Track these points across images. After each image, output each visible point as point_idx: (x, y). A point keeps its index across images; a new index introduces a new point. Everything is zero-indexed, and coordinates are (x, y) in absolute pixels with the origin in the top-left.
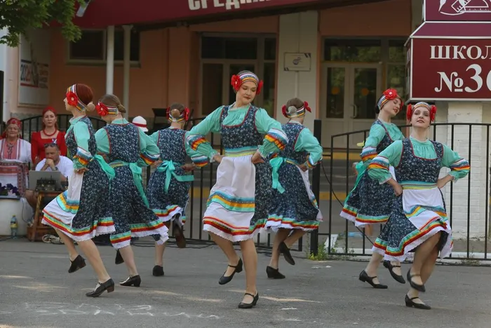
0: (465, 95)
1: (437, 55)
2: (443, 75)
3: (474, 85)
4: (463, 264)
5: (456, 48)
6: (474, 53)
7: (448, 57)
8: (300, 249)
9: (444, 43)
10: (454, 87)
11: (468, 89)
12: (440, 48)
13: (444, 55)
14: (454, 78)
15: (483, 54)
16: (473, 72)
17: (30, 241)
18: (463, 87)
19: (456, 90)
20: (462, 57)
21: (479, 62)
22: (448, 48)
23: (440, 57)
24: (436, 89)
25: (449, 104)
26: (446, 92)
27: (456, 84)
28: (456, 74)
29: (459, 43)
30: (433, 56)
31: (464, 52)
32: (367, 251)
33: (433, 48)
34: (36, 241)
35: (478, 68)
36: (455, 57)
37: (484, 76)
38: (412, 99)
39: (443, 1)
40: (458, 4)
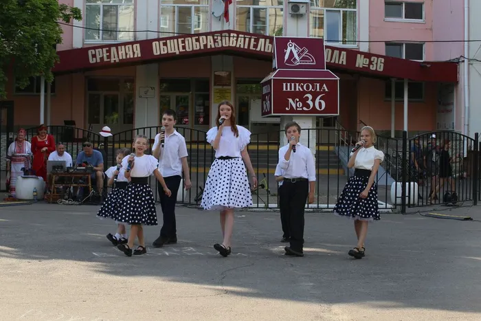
0: (303, 112)
1: (287, 88)
2: (290, 100)
3: (308, 106)
4: (313, 212)
5: (297, 84)
6: (308, 87)
7: (293, 90)
9: (291, 81)
10: (297, 107)
11: (305, 109)
12: (289, 84)
13: (291, 88)
14: (297, 102)
15: (313, 88)
16: (307, 98)
17: (49, 203)
18: (302, 107)
19: (298, 109)
20: (301, 90)
21: (311, 93)
22: (293, 84)
23: (289, 90)
24: (287, 109)
25: (294, 118)
26: (292, 110)
27: (298, 105)
28: (298, 100)
29: (299, 82)
30: (284, 90)
31: (302, 87)
32: (260, 205)
33: (284, 84)
34: (53, 203)
35: (310, 96)
36: (297, 90)
37: (313, 100)
38: (273, 114)
39: (286, 57)
40: (295, 60)
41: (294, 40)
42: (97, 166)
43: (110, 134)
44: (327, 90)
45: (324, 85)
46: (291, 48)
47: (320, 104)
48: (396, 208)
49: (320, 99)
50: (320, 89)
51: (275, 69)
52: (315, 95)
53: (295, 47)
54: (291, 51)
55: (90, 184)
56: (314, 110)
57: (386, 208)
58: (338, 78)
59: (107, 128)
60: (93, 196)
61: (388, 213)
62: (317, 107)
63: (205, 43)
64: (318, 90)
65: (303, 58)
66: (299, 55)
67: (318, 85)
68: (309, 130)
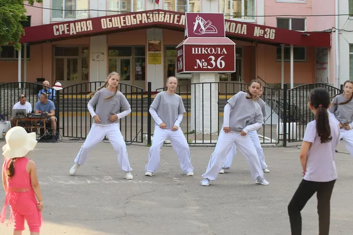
0: (207, 69)
1: (195, 52)
2: (198, 61)
3: (211, 65)
5: (203, 49)
6: (211, 51)
7: (200, 53)
8: (142, 142)
9: (198, 46)
10: (203, 66)
11: (209, 67)
12: (196, 49)
13: (198, 52)
14: (203, 62)
15: (215, 51)
16: (211, 59)
18: (207, 66)
20: (206, 53)
21: (213, 55)
22: (200, 49)
23: (197, 53)
24: (195, 67)
25: (201, 74)
26: (199, 69)
27: (204, 65)
28: (204, 60)
29: (205, 46)
30: (193, 53)
31: (207, 51)
33: (193, 49)
35: (213, 58)
36: (203, 53)
37: (216, 61)
38: (184, 72)
39: (195, 28)
40: (202, 30)
41: (201, 15)
42: (50, 113)
43: (61, 88)
44: (226, 53)
45: (224, 49)
46: (199, 21)
47: (221, 63)
48: (279, 143)
49: (221, 60)
50: (221, 52)
51: (186, 37)
52: (217, 57)
53: (202, 20)
54: (199, 23)
55: (45, 126)
56: (216, 68)
57: (271, 143)
58: (235, 44)
59: (58, 84)
60: (47, 136)
61: (273, 146)
62: (219, 66)
63: (141, 19)
64: (219, 53)
65: (208, 29)
66: (205, 27)
67: (219, 49)
68: (211, 83)
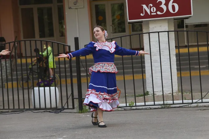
0: (157, 16)
2: (144, 6)
3: (161, 10)
4: (162, 108)
8: (73, 108)
10: (151, 12)
11: (159, 13)
14: (151, 7)
18: (156, 12)
19: (152, 14)
24: (142, 15)
25: (150, 22)
26: (147, 16)
27: (152, 10)
28: (151, 5)
37: (167, 4)
38: (129, 21)
47: (173, 6)
49: (173, 3)
56: (168, 13)
62: (171, 10)
68: (158, 32)
